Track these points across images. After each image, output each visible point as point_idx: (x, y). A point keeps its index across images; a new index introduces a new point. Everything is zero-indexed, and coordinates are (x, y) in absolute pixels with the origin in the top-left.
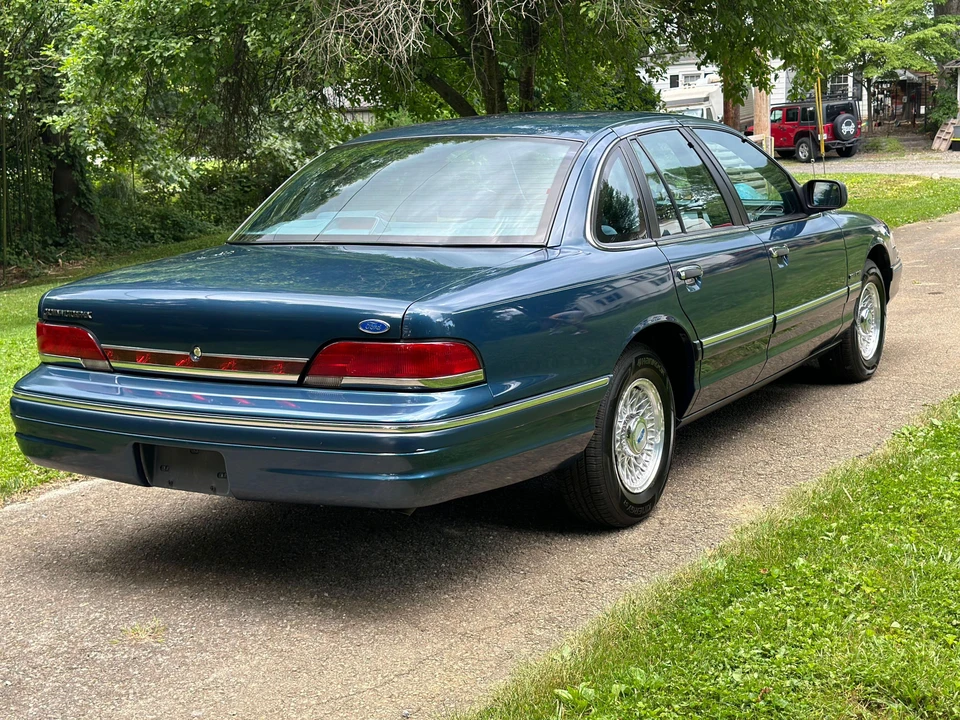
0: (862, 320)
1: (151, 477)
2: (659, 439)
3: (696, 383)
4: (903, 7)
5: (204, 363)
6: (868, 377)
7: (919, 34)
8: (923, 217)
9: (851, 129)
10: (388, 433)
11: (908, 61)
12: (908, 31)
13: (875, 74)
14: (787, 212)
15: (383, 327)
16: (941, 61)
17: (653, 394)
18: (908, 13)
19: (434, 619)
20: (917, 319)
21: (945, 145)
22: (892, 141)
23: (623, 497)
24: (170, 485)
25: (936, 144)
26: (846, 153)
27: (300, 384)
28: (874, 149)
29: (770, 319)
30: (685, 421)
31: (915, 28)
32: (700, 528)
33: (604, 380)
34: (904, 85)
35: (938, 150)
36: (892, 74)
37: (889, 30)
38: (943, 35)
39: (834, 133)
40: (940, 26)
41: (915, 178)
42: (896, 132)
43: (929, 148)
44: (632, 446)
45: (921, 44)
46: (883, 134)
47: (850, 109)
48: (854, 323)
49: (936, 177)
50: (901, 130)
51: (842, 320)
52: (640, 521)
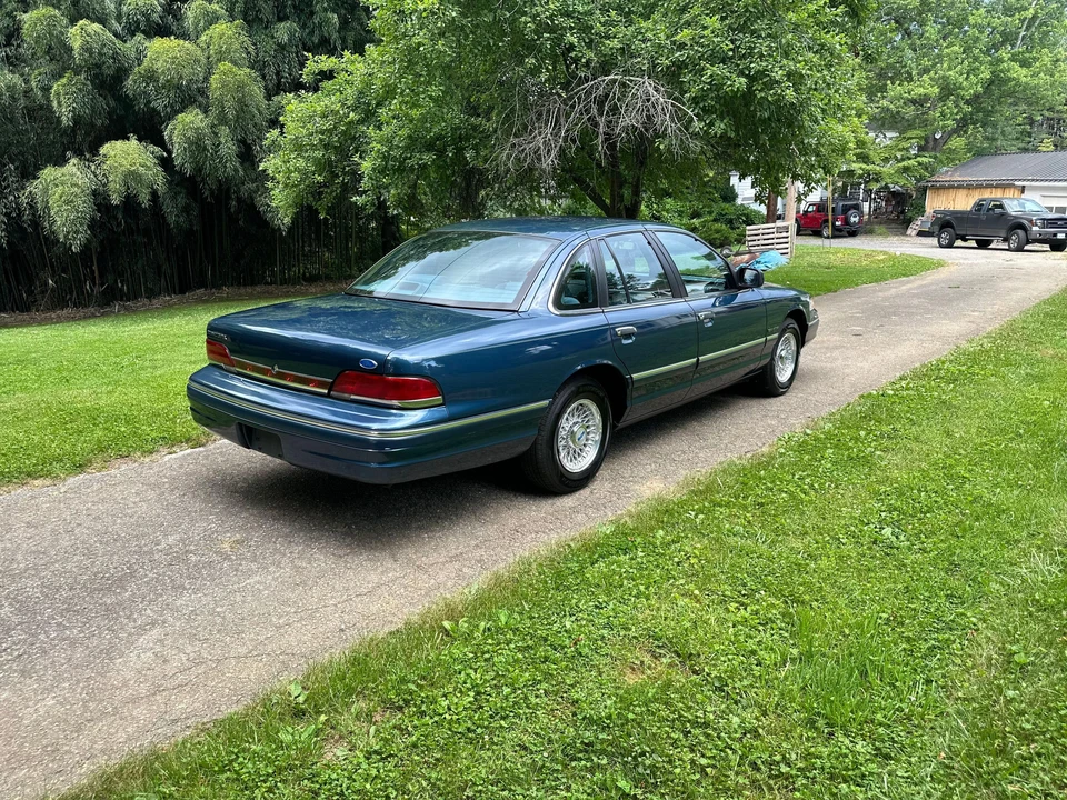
0: (781, 357)
1: (251, 443)
2: (598, 438)
3: (628, 403)
4: (896, 146)
5: (280, 376)
6: (783, 394)
7: (905, 163)
8: (876, 281)
9: (856, 219)
10: (374, 436)
11: (896, 179)
12: (899, 161)
13: (875, 187)
14: (726, 288)
15: (373, 365)
16: (918, 181)
17: (594, 408)
18: (899, 150)
19: (409, 552)
20: (836, 353)
21: (914, 233)
22: (883, 229)
23: (562, 475)
24: (260, 450)
25: (909, 232)
26: (853, 234)
27: (328, 395)
28: (870, 232)
29: (695, 359)
30: (620, 425)
31: (903, 160)
32: (614, 498)
33: (545, 403)
34: (895, 194)
35: (910, 235)
36: (886, 186)
37: (886, 160)
38: (920, 164)
39: (846, 221)
40: (919, 159)
41: (885, 253)
42: (885, 223)
43: (904, 234)
44: (574, 442)
45: (906, 169)
46: (877, 223)
47: (857, 207)
48: (773, 359)
49: (898, 254)
50: (889, 222)
51: (761, 358)
52: (576, 491)
